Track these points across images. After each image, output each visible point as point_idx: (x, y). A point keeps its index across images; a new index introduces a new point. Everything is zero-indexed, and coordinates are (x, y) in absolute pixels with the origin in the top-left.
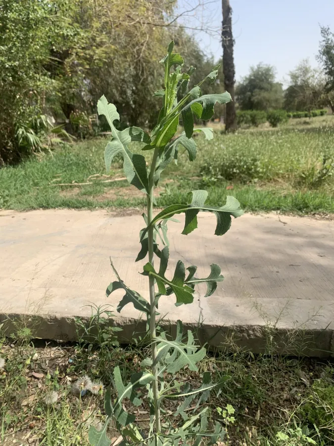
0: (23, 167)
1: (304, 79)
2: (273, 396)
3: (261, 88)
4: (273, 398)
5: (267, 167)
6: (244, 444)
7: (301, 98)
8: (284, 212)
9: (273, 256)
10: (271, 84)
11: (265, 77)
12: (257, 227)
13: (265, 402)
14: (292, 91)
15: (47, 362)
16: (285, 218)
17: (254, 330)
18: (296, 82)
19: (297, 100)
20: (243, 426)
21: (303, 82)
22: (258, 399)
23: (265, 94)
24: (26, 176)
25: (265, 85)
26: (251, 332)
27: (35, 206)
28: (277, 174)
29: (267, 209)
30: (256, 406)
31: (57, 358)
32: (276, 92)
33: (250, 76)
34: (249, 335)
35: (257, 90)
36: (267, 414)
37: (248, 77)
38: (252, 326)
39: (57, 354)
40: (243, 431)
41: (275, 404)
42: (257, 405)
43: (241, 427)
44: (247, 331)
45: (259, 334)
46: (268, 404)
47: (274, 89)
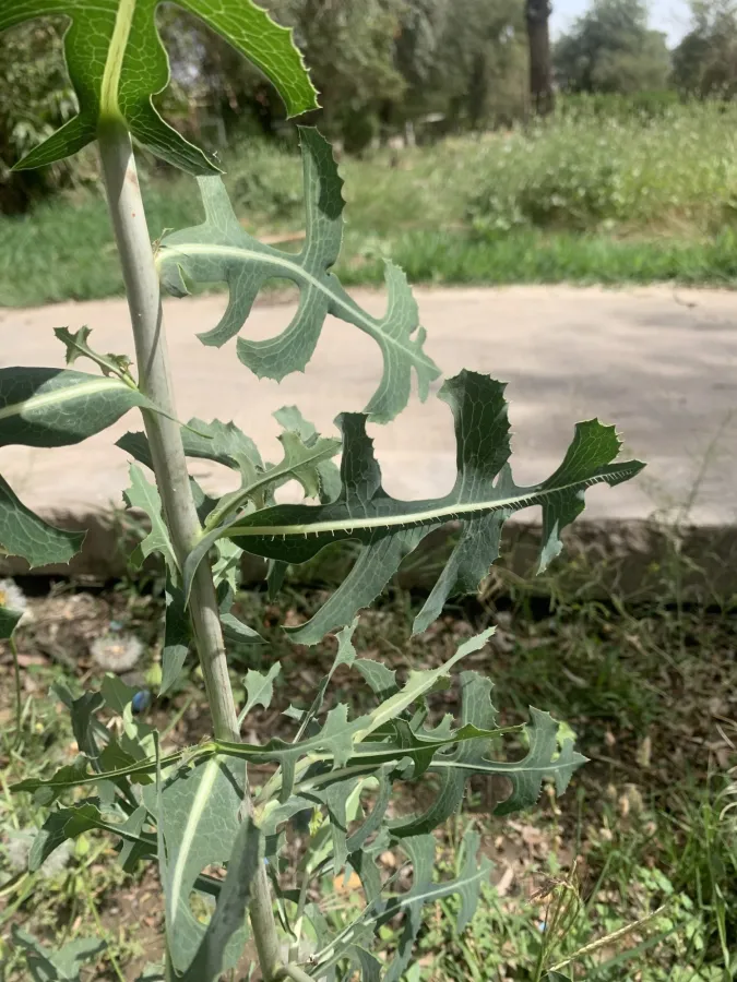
0: (37, 221)
1: (723, 11)
2: (680, 707)
3: (616, 46)
4: (680, 714)
5: (638, 192)
6: (603, 831)
7: (713, 61)
8: (689, 282)
9: (668, 370)
10: (639, 33)
11: (626, 16)
12: (619, 314)
13: (657, 723)
14: (692, 46)
15: (54, 629)
16: (689, 295)
17: (624, 533)
18: (702, 21)
19: (704, 67)
20: (596, 784)
21: (721, 19)
22: (636, 715)
23: (625, 61)
24: (41, 239)
25: (627, 38)
26: (616, 539)
27: (56, 295)
28: (667, 206)
29: (643, 277)
30: (630, 735)
31: (79, 620)
32: (651, 53)
33: (589, 14)
34: (610, 548)
35: (604, 52)
36: (664, 756)
37: (583, 16)
38: (618, 522)
39: (82, 612)
40: (596, 798)
41: (685, 728)
42: (633, 731)
43: (589, 789)
44: (604, 535)
45: (639, 545)
46: (667, 729)
47: (646, 47)
